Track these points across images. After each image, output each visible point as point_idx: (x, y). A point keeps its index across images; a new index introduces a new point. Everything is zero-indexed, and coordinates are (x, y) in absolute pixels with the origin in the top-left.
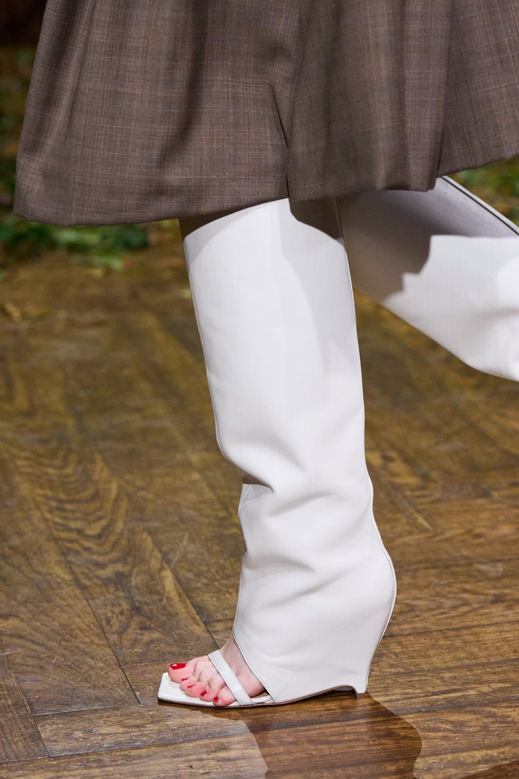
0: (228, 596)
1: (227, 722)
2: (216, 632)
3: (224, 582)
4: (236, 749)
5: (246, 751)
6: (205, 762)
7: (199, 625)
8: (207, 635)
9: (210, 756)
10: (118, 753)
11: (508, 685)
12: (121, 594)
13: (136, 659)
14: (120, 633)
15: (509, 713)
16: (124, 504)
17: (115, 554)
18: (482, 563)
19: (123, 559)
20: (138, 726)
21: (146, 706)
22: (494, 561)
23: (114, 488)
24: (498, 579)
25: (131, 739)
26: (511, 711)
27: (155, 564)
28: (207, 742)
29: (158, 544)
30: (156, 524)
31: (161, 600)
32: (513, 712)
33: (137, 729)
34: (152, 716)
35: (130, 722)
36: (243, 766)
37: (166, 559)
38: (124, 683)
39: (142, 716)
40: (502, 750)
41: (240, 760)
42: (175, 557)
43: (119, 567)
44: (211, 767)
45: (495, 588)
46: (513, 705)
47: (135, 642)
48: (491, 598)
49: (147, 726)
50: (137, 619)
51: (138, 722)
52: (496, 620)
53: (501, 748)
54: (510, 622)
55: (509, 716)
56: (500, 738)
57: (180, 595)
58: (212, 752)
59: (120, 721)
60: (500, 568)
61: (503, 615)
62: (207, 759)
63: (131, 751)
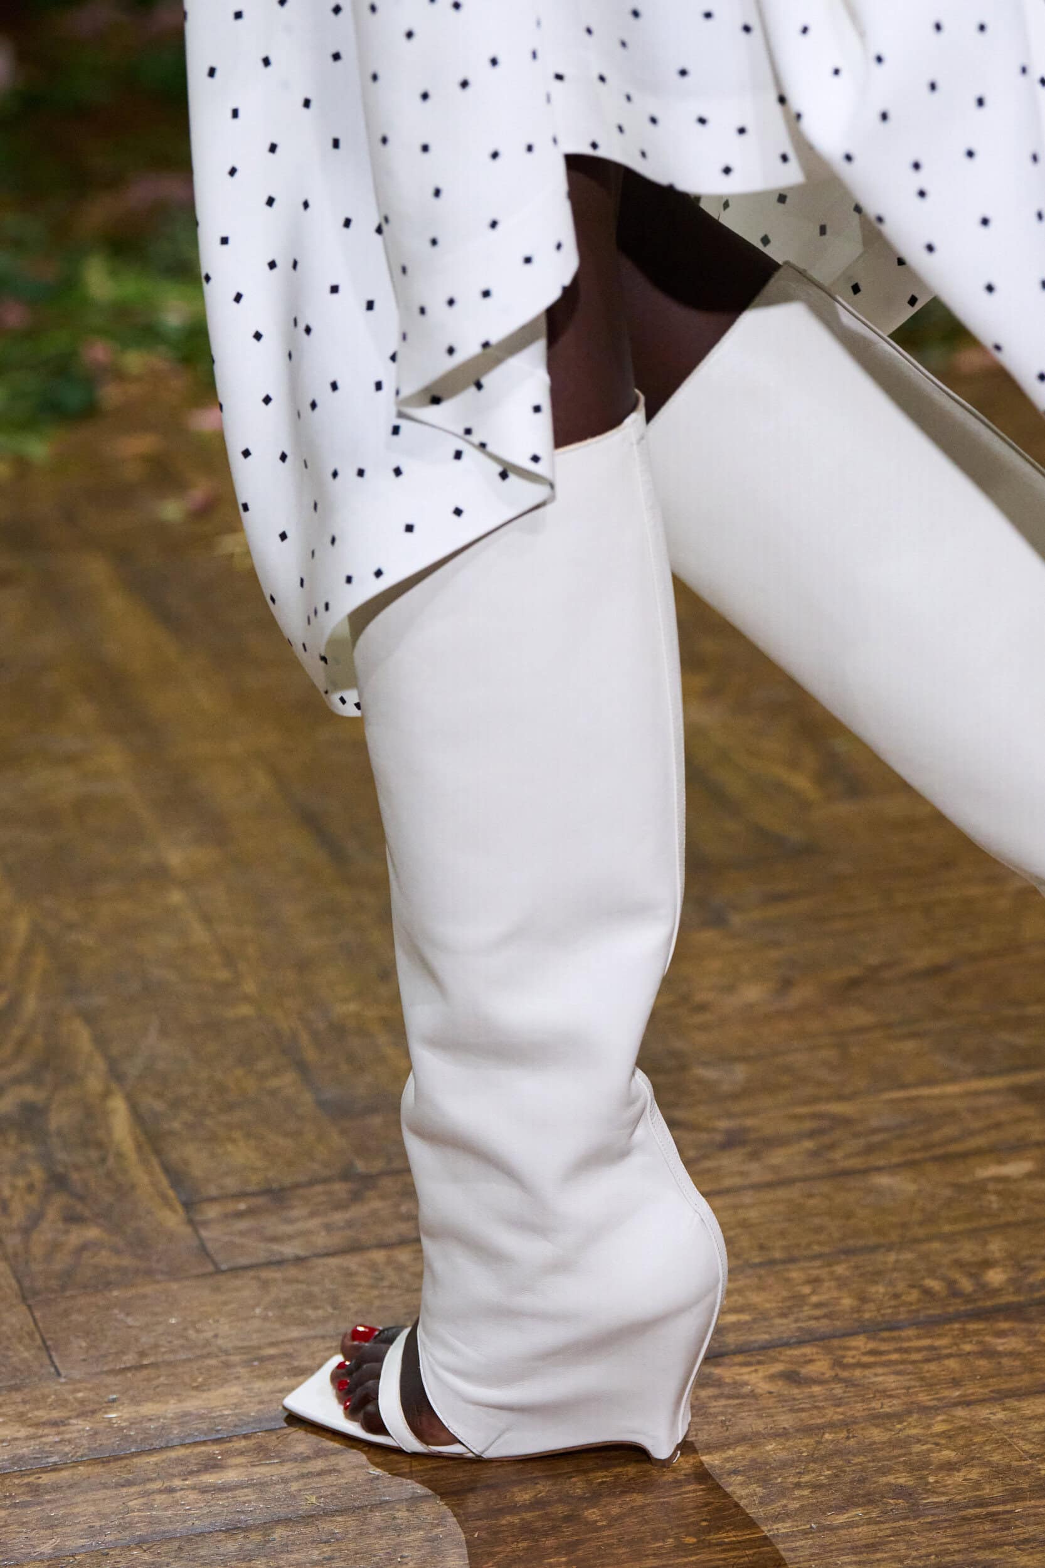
0: (230, 1147)
1: (220, 1411)
2: (205, 1224)
3: (224, 1118)
4: (236, 1465)
5: (256, 1469)
6: (178, 1495)
7: (175, 1211)
8: (187, 1230)
9: (187, 1482)
10: (17, 1481)
11: (745, 1317)
12: (29, 1148)
13: (53, 1283)
14: (26, 1231)
15: (746, 1378)
16: (40, 961)
17: (20, 1067)
18: (706, 1064)
19: (33, 1077)
20: (55, 1424)
21: (71, 1381)
22: (726, 1059)
23: (22, 925)
24: (735, 1097)
25: (41, 1451)
26: (749, 1373)
27: (94, 1083)
28: (182, 1452)
29: (101, 1041)
30: (99, 1000)
31: (103, 1160)
32: (754, 1375)
33: (54, 1430)
34: (82, 1402)
35: (42, 1414)
36: (249, 1501)
37: (116, 1074)
38: (31, 1335)
39: (62, 1403)
40: (731, 1452)
41: (243, 1488)
42: (133, 1068)
43: (28, 1093)
44: (189, 1504)
45: (730, 1115)
46: (753, 1359)
47: (55, 1247)
48: (719, 1138)
49: (73, 1421)
50: (59, 1200)
51: (55, 1414)
52: (728, 1182)
53: (729, 1448)
54: (757, 1187)
55: (747, 1384)
56: (727, 1430)
57: (139, 1148)
58: (191, 1473)
59: (22, 1414)
60: (740, 1073)
61: (742, 1174)
62: (182, 1489)
63: (40, 1475)
